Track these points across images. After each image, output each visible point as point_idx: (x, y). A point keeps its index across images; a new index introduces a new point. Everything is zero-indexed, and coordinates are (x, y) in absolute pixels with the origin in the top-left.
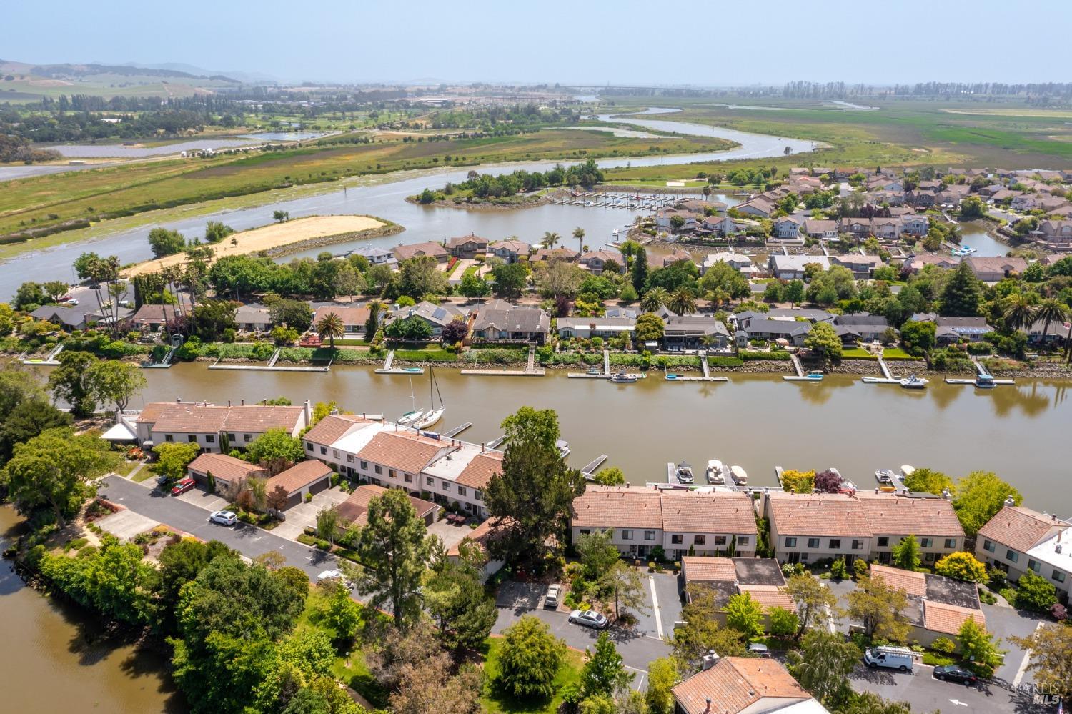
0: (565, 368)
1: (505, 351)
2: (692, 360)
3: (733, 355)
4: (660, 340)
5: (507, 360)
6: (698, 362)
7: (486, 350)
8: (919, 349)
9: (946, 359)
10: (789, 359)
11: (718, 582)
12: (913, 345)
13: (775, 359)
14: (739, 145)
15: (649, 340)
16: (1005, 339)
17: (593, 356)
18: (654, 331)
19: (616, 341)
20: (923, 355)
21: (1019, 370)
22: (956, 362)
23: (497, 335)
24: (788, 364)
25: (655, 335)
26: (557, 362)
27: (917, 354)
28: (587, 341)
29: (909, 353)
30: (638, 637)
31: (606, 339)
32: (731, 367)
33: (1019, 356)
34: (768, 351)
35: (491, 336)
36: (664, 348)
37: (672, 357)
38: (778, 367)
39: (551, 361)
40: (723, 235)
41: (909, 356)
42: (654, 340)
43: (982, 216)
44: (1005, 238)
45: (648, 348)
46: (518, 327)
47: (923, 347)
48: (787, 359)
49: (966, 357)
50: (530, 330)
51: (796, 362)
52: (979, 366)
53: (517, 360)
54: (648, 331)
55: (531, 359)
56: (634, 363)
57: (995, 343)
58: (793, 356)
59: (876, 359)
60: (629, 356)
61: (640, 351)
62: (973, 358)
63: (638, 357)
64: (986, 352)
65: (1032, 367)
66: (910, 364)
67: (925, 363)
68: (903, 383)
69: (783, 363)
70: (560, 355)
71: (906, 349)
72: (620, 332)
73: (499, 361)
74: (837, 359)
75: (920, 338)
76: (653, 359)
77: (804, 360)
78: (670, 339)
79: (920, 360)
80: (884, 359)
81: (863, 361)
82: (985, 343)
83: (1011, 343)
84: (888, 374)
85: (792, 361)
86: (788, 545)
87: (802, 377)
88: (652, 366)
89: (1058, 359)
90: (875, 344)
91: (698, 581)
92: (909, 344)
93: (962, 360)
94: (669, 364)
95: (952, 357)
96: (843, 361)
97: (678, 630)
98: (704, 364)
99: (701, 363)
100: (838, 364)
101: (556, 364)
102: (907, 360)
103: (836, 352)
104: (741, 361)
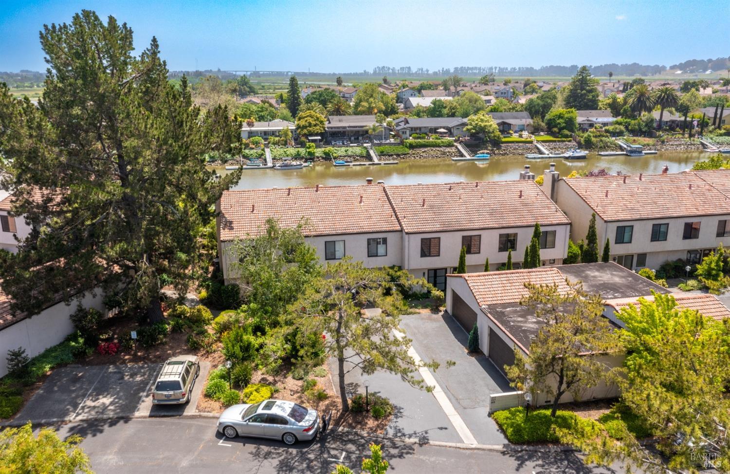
2: (358, 151)
3: (399, 144)
4: (322, 134)
6: (364, 153)
8: (566, 132)
10: (453, 146)
12: (561, 129)
13: (440, 147)
15: (312, 134)
16: (633, 122)
17: (252, 152)
18: (316, 125)
19: (276, 138)
20: (571, 136)
22: (601, 141)
24: (453, 150)
25: (318, 129)
27: (566, 136)
28: (245, 141)
29: (557, 136)
31: (265, 137)
32: (398, 155)
33: (651, 135)
34: (430, 140)
36: (328, 143)
37: (338, 150)
38: (444, 153)
41: (558, 139)
42: (317, 135)
45: (312, 142)
47: (569, 131)
48: (450, 145)
49: (608, 138)
51: (460, 147)
52: (620, 143)
54: (310, 125)
56: (297, 157)
57: (626, 127)
58: (455, 144)
59: (531, 142)
60: (292, 150)
61: (303, 145)
62: (613, 138)
63: (302, 151)
64: (620, 134)
65: (663, 142)
66: (562, 145)
67: (575, 143)
68: (567, 156)
69: (447, 149)
71: (554, 134)
72: (279, 131)
74: (496, 143)
75: (566, 122)
76: (319, 152)
77: (467, 145)
78: (333, 134)
79: (570, 141)
80: (538, 141)
81: (520, 144)
82: (617, 126)
83: (639, 125)
84: (546, 152)
85: (457, 147)
86: (620, 240)
87: (468, 157)
88: (318, 157)
89: (681, 136)
90: (525, 134)
91: (505, 306)
92: (555, 129)
93: (604, 139)
94: (335, 155)
95: (596, 137)
96: (503, 145)
97: (502, 415)
98: (372, 152)
99: (368, 152)
100: (499, 148)
101: (213, 162)
102: (559, 141)
103: (495, 136)
104: (407, 149)
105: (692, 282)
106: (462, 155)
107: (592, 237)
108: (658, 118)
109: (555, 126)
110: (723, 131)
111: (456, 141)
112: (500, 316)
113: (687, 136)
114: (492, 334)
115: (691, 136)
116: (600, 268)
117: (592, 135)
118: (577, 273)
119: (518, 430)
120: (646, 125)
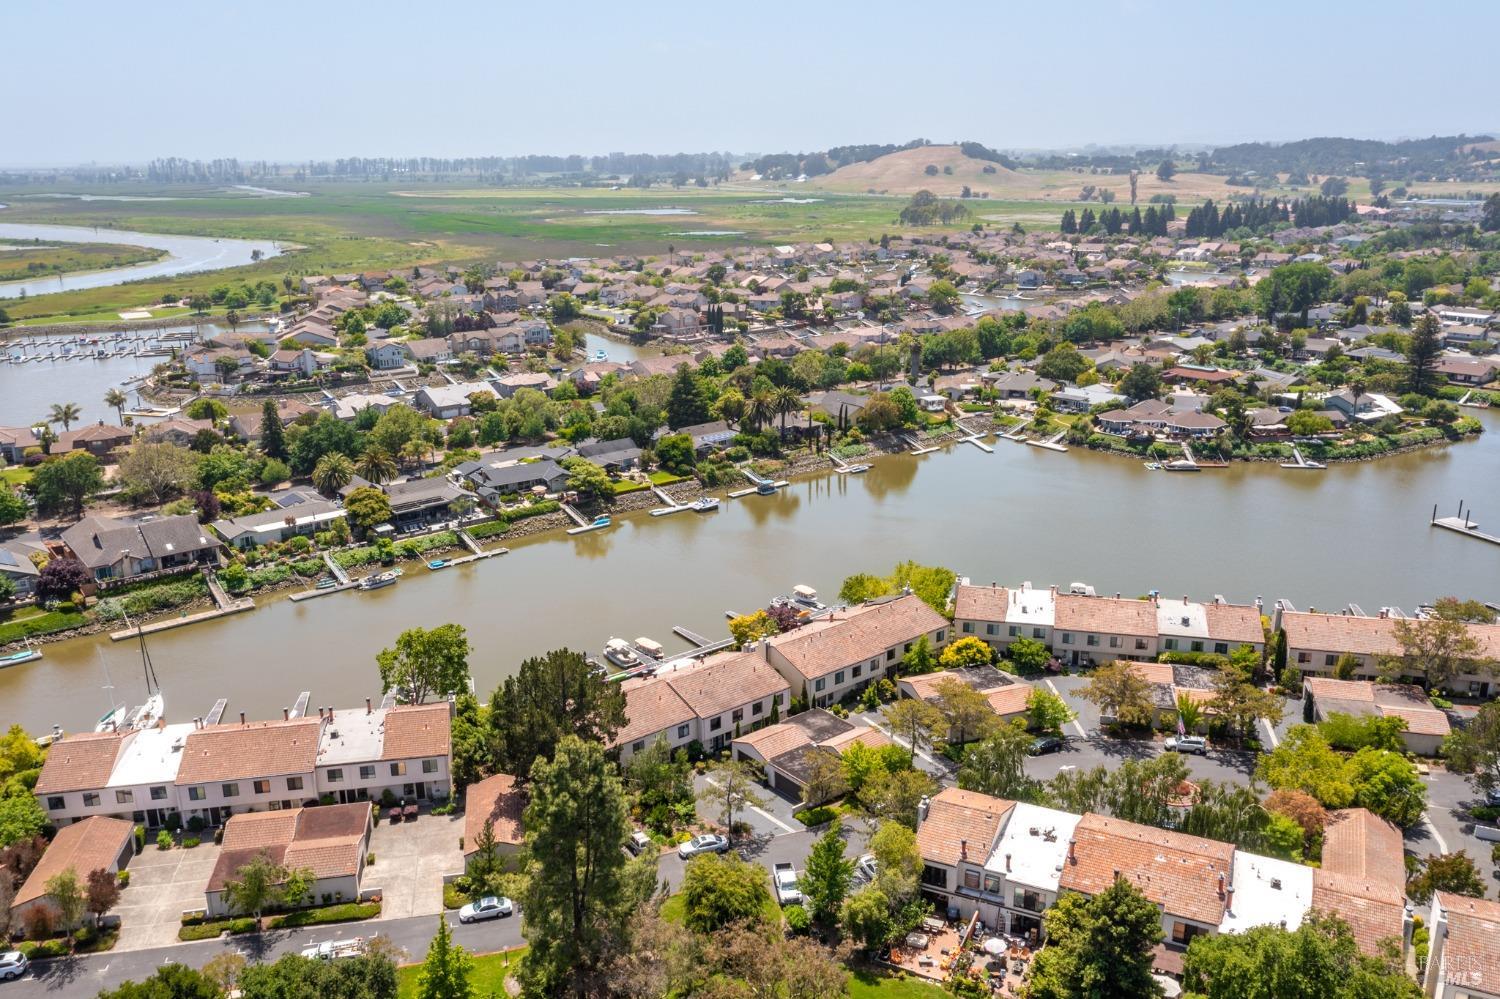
0: (273, 590)
1: (165, 588)
2: (445, 536)
3: (490, 519)
4: (392, 520)
5: (178, 600)
6: (455, 538)
7: (133, 594)
8: (685, 467)
9: (717, 472)
10: (560, 509)
11: (797, 749)
12: (678, 464)
13: (543, 513)
14: (163, 253)
15: (379, 523)
16: (756, 440)
17: (309, 564)
18: (381, 509)
19: (328, 535)
20: (691, 472)
21: (783, 470)
22: (726, 474)
23: (137, 568)
24: (561, 515)
25: (384, 515)
26: (258, 585)
27: (686, 473)
28: (283, 546)
29: (675, 474)
30: (767, 841)
31: (311, 535)
32: (497, 535)
33: (777, 455)
34: (527, 504)
35: (128, 572)
36: (399, 530)
37: (419, 539)
38: (551, 522)
39: (248, 585)
40: (305, 375)
41: (677, 478)
42: (385, 522)
43: (578, 316)
44: (624, 337)
45: (382, 535)
46: (169, 547)
47: (689, 464)
48: (556, 510)
49: (731, 466)
50: (192, 547)
51: (568, 510)
52: (747, 472)
53: (192, 597)
54: (374, 511)
55: (218, 589)
56: (371, 560)
57: (748, 445)
58: (562, 506)
59: (648, 488)
60: (362, 552)
61: (371, 542)
62: (737, 466)
63: (374, 550)
64: (744, 458)
65: (791, 464)
66: (684, 486)
67: (698, 482)
68: (698, 508)
69: (554, 516)
70: (258, 573)
71: (672, 471)
72: (326, 523)
73: (164, 606)
74: (609, 497)
75: (683, 455)
76: (397, 546)
77: (577, 506)
78: (403, 517)
79: (691, 479)
80: (655, 486)
81: (637, 493)
82: (738, 447)
83: (762, 443)
84: (672, 503)
85: (564, 511)
86: (818, 689)
87: (586, 527)
88: (398, 557)
89: (807, 451)
90: (635, 471)
91: (779, 757)
92: (671, 464)
93: (728, 470)
94: (420, 549)
95: (719, 469)
96: (617, 498)
97: (800, 815)
98: (465, 538)
99: (459, 538)
100: (614, 503)
101: (259, 589)
102: (680, 481)
103: (606, 489)
104: (506, 525)
105: (861, 706)
106: (575, 524)
107: (805, 694)
108: (780, 425)
109: (671, 459)
110: (850, 439)
111: (560, 499)
112: (780, 764)
113: (814, 448)
114: (777, 774)
115: (819, 450)
116: (814, 715)
117: (714, 467)
118: (803, 722)
119: (810, 820)
120: (770, 444)
